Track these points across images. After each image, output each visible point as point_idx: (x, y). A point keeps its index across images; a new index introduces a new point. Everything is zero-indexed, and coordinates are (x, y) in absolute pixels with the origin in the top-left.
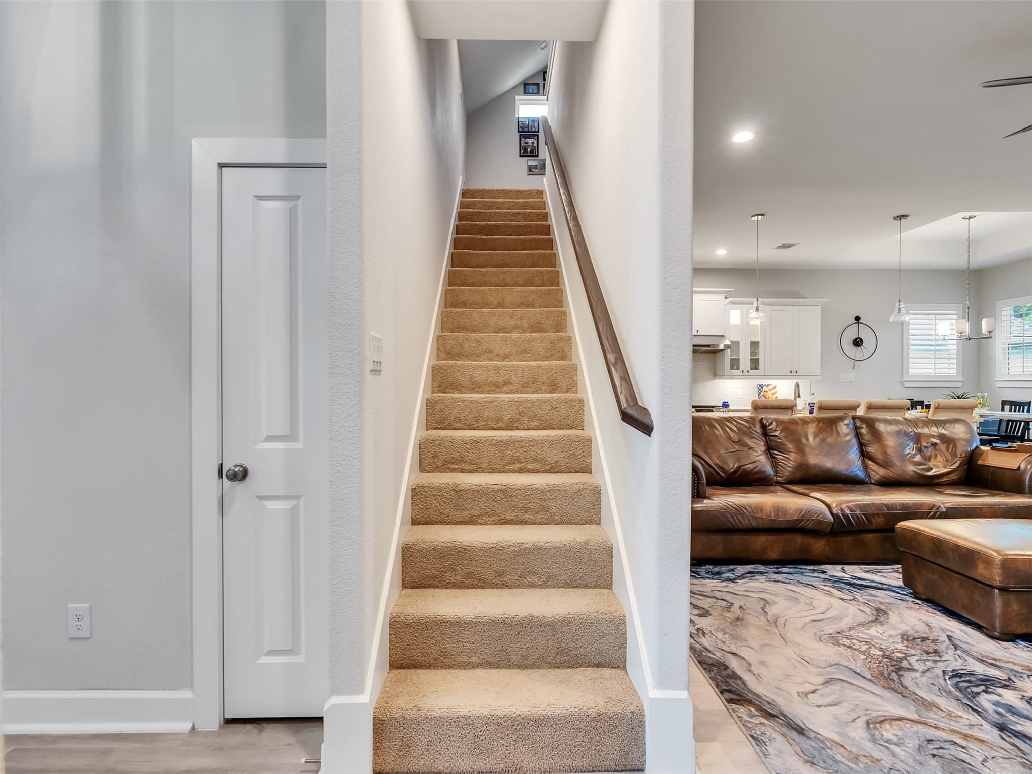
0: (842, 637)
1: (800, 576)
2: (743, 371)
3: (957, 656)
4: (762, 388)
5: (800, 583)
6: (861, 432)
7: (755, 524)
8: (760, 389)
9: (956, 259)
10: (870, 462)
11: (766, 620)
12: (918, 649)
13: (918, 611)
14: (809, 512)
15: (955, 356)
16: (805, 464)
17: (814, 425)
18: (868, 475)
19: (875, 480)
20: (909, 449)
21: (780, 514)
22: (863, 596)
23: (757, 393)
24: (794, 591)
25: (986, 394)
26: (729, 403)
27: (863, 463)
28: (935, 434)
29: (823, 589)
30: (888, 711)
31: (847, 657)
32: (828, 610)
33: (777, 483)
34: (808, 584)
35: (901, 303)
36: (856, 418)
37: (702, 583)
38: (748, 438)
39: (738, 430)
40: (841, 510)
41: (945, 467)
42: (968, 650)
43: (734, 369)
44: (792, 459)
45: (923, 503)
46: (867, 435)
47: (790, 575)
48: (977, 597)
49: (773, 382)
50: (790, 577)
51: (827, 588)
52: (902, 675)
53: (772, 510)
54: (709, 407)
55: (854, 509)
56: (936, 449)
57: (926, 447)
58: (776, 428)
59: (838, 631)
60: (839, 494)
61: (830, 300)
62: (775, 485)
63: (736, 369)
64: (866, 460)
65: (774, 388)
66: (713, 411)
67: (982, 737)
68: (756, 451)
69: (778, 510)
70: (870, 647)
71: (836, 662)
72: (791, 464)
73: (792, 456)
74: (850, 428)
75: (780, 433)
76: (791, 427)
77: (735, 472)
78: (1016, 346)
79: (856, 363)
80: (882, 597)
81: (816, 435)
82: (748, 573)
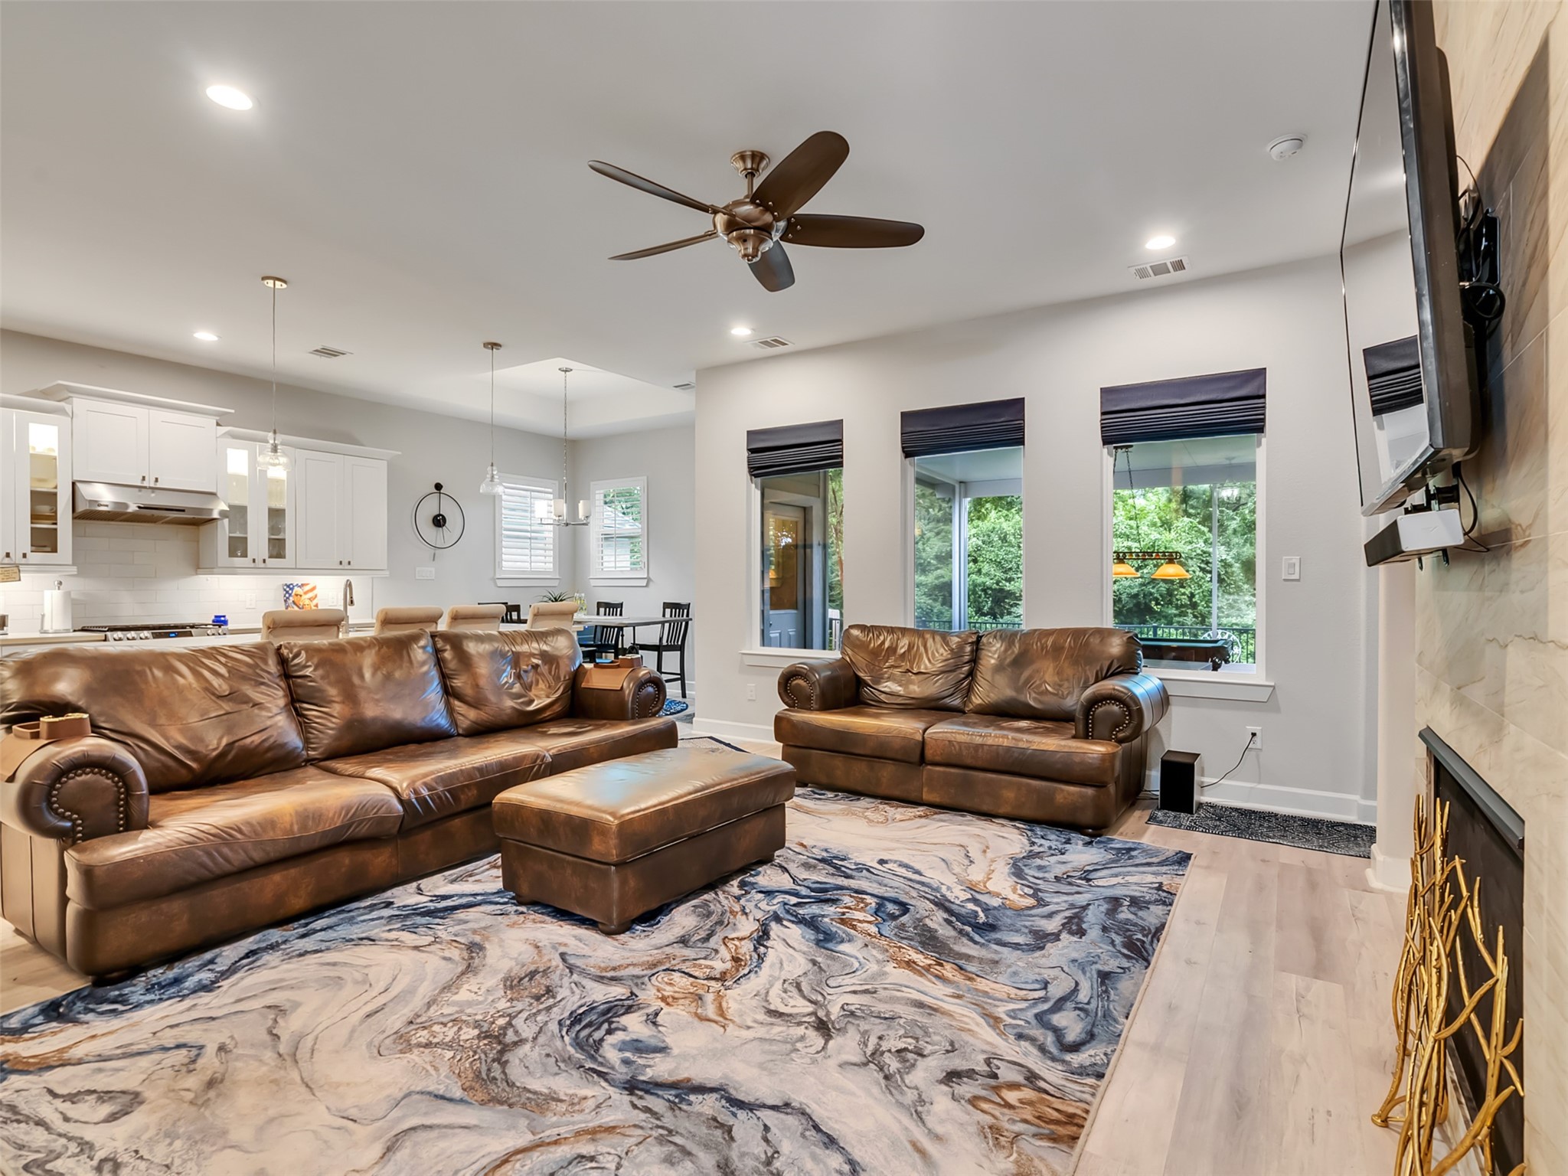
0: (416, 1029)
1: (349, 926)
2: (254, 561)
3: (573, 985)
4: (292, 589)
5: (347, 941)
6: (444, 657)
7: (258, 856)
8: (287, 592)
9: (551, 423)
10: (457, 703)
11: (276, 1056)
12: (527, 997)
13: (523, 926)
14: (362, 808)
15: (551, 547)
16: (357, 721)
17: (373, 651)
18: (454, 722)
19: (464, 729)
20: (507, 676)
21: (310, 823)
22: (450, 929)
23: (282, 599)
24: (334, 964)
25: (583, 595)
26: (227, 618)
27: (448, 705)
28: (536, 652)
29: (387, 940)
30: (489, 1153)
31: (424, 1068)
32: (394, 980)
33: (310, 762)
34: (362, 939)
35: (494, 468)
36: (436, 636)
37: (131, 1021)
38: (251, 685)
39: (229, 672)
40: (416, 792)
41: (548, 697)
42: (584, 967)
43: (238, 556)
44: (335, 715)
45: (526, 755)
46: (451, 660)
47: (330, 931)
48: (593, 885)
49: (312, 580)
50: (330, 934)
51: (393, 935)
52: (507, 1062)
53: (294, 820)
54: (183, 627)
55: (434, 785)
56: (537, 672)
57: (526, 671)
58: (307, 662)
59: (409, 1020)
60: (412, 764)
61: (400, 453)
62: (305, 765)
63: (242, 556)
64: (452, 700)
65: (314, 589)
66: (192, 636)
67: (611, 1121)
68: (268, 709)
69: (305, 817)
70: (460, 1029)
71: (405, 1091)
72: (333, 723)
73: (336, 709)
74: (428, 652)
75: (315, 670)
76: (337, 658)
77: (222, 755)
78: (607, 538)
79: (438, 551)
80: (476, 921)
81: (376, 669)
82: (247, 956)
